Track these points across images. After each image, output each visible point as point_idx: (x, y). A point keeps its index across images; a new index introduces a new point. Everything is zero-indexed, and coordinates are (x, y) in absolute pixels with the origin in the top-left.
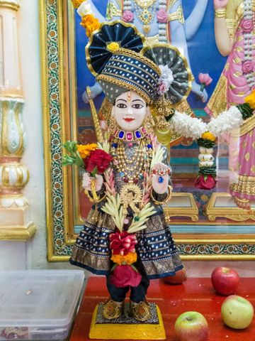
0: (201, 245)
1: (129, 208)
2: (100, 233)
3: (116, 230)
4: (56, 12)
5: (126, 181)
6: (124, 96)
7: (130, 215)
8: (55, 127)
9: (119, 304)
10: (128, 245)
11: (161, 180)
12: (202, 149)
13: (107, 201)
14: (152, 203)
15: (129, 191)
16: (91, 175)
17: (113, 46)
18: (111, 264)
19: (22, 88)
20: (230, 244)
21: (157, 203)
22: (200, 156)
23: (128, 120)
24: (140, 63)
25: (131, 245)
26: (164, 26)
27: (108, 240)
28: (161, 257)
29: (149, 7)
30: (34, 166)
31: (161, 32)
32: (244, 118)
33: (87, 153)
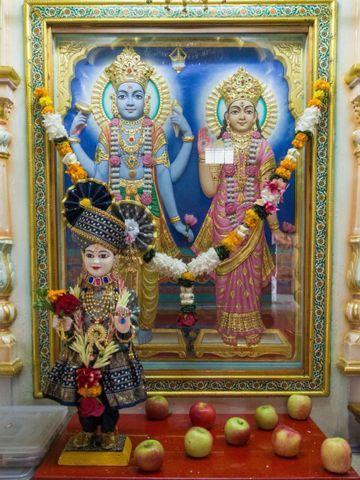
0: (185, 381)
1: (94, 347)
2: (68, 369)
3: (83, 365)
4: (44, 160)
5: (93, 322)
6: (92, 248)
7: (96, 352)
8: (42, 266)
9: (89, 435)
10: (92, 380)
11: (123, 321)
12: (182, 288)
13: (75, 340)
14: (117, 341)
15: (95, 331)
16: (60, 317)
17: (85, 202)
18: (78, 396)
19: (11, 229)
20: (214, 380)
21: (121, 341)
22: (182, 295)
23: (95, 268)
24: (105, 219)
25: (95, 379)
26: (149, 170)
27: (75, 374)
28: (123, 389)
29: (135, 153)
30: (21, 303)
31: (146, 175)
32: (222, 259)
33: (55, 298)
